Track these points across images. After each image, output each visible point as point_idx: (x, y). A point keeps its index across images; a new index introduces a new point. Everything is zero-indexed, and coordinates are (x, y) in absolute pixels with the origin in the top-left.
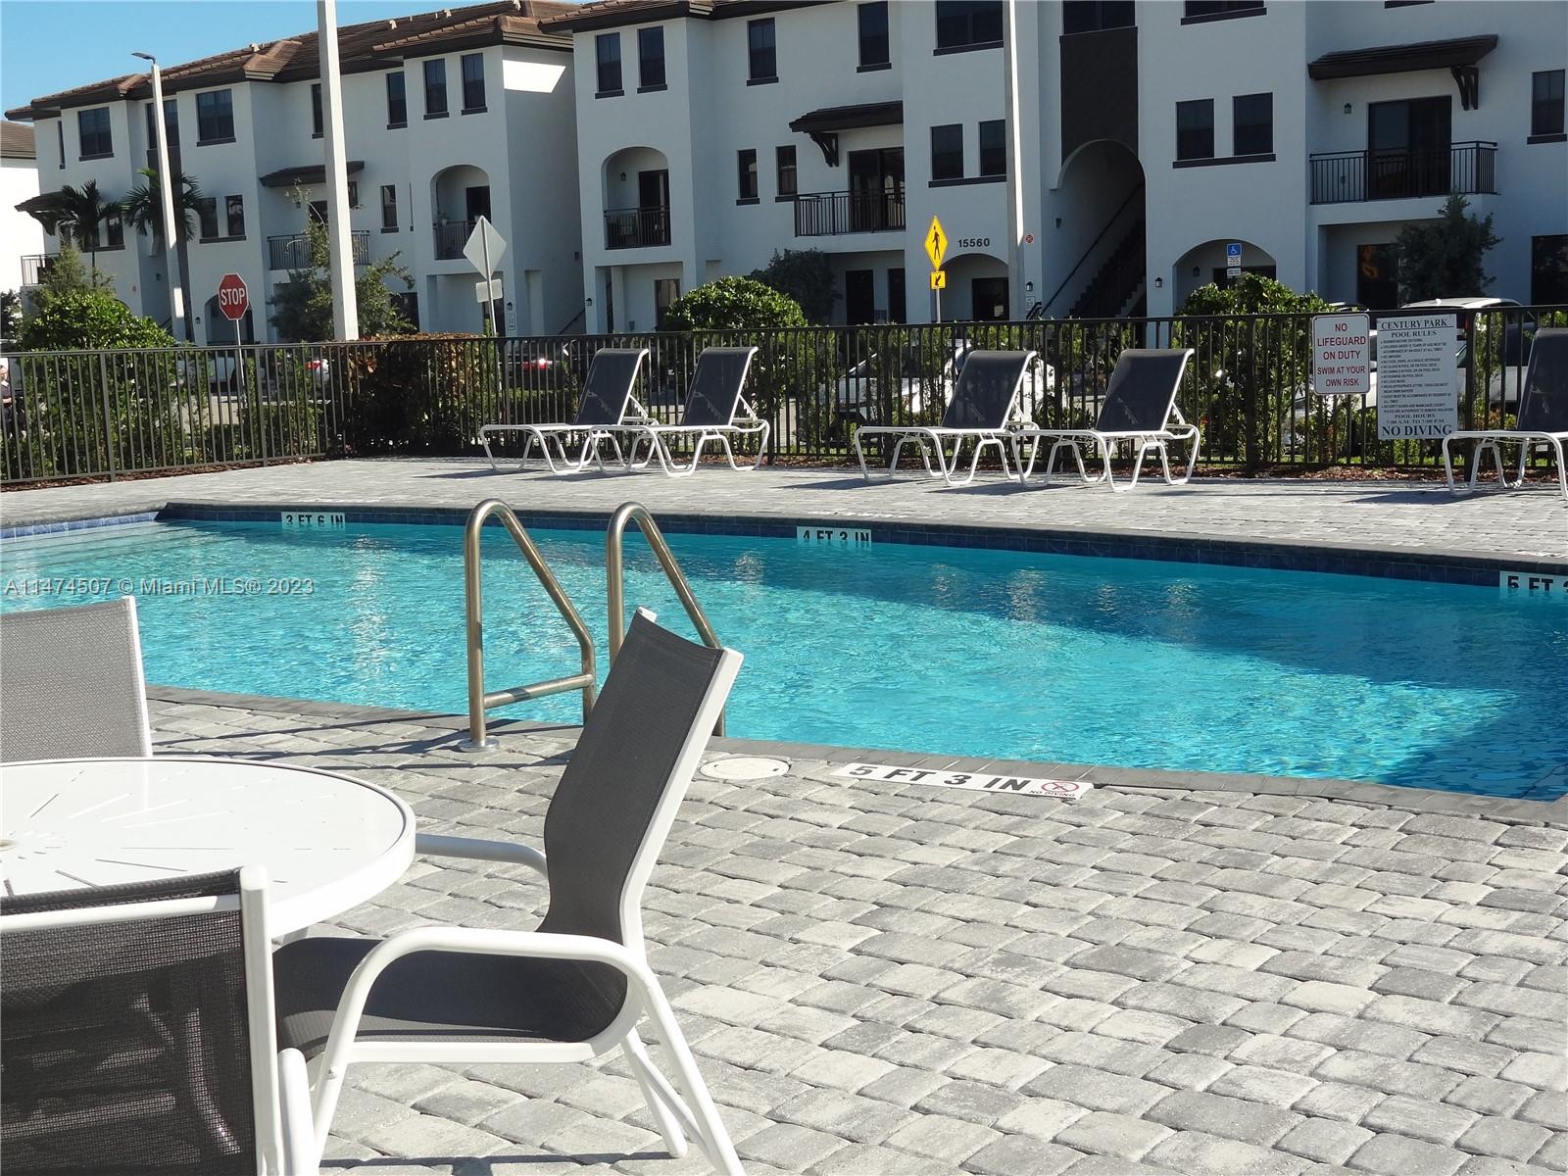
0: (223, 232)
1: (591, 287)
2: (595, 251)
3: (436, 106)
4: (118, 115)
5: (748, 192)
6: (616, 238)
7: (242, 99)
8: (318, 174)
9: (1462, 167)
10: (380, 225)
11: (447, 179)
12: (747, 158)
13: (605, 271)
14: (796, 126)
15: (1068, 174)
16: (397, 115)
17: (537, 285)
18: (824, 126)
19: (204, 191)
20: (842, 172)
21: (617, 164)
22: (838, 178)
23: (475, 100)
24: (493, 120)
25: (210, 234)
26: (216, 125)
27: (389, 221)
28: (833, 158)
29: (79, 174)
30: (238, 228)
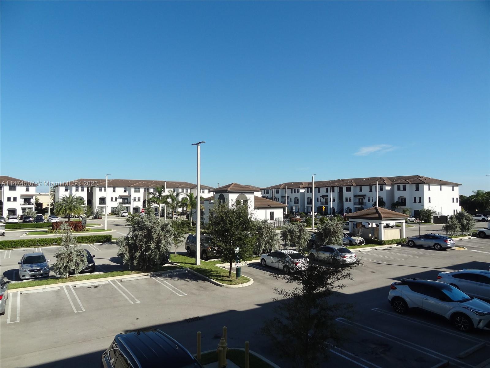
2: (306, 205)
3: (295, 192)
4: (270, 191)
5: (318, 201)
6: (308, 204)
7: (280, 191)
8: (285, 197)
11: (295, 198)
12: (318, 198)
13: (307, 206)
14: (321, 196)
15: (339, 202)
17: (302, 207)
18: (323, 197)
19: (276, 197)
20: (325, 200)
21: (308, 198)
23: (298, 192)
24: (299, 194)
25: (276, 201)
26: (278, 192)
27: (291, 201)
28: (324, 199)
29: (266, 195)
30: (279, 201)
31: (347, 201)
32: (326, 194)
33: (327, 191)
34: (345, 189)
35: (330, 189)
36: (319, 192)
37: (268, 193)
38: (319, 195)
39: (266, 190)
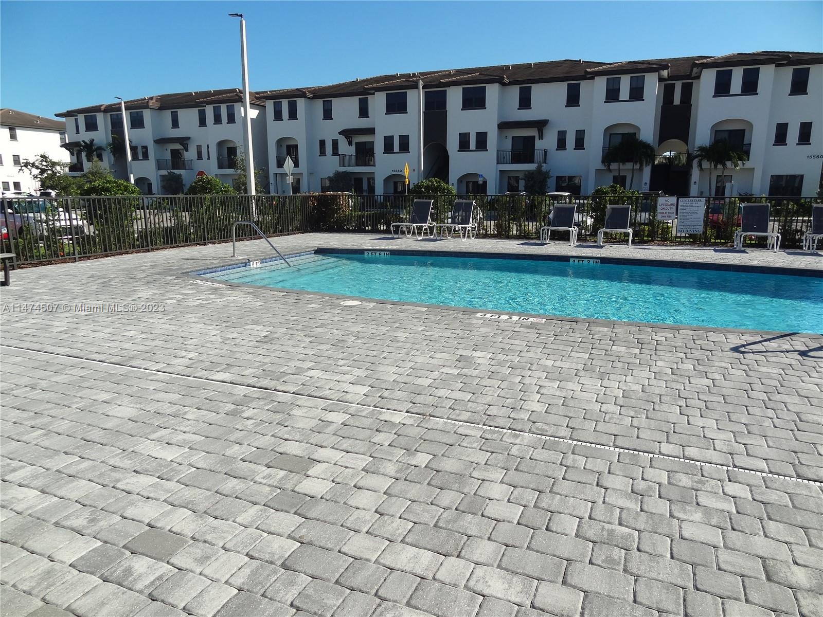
0: (140, 157)
1: (272, 180)
2: (273, 168)
3: (218, 120)
4: (101, 120)
5: (323, 153)
6: (279, 165)
7: (147, 115)
9: (538, 156)
10: (196, 157)
11: (221, 144)
12: (322, 143)
13: (276, 175)
14: (340, 133)
16: (203, 122)
18: (348, 134)
19: (133, 144)
20: (353, 148)
21: (280, 142)
22: (352, 150)
23: (231, 119)
24: (237, 126)
26: (137, 122)
27: (200, 156)
28: (350, 144)
29: (85, 136)
30: (146, 156)
31: (464, 144)
32: (363, 123)
33: (364, 112)
34: (454, 96)
35: (378, 102)
36: (328, 115)
37: (91, 126)
38: (330, 131)
39: (81, 118)
